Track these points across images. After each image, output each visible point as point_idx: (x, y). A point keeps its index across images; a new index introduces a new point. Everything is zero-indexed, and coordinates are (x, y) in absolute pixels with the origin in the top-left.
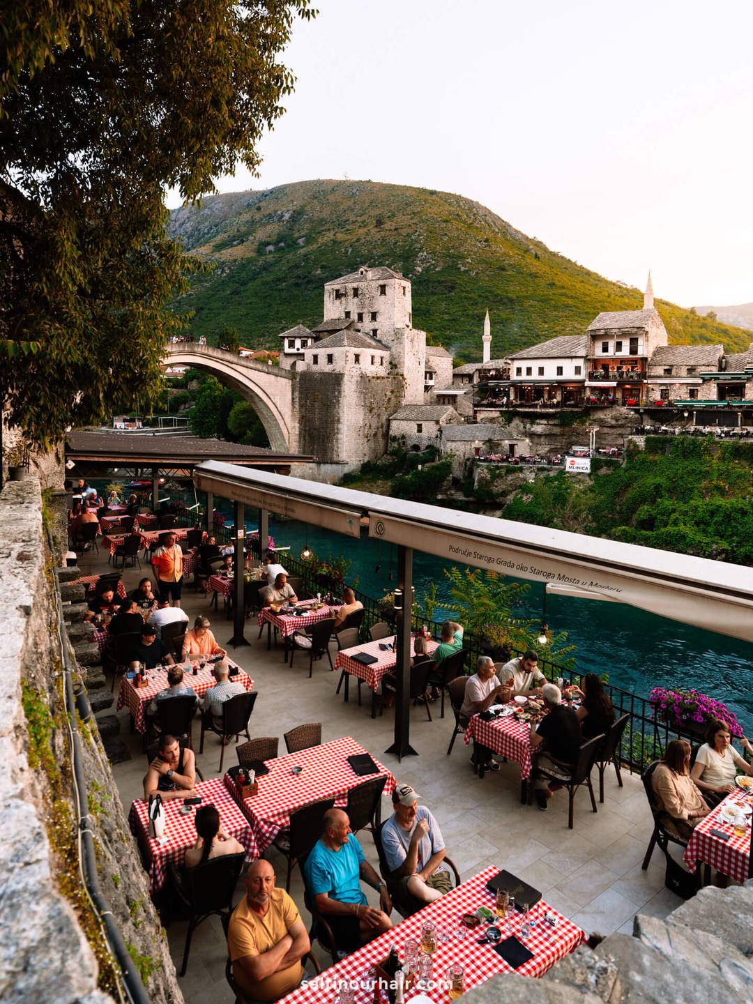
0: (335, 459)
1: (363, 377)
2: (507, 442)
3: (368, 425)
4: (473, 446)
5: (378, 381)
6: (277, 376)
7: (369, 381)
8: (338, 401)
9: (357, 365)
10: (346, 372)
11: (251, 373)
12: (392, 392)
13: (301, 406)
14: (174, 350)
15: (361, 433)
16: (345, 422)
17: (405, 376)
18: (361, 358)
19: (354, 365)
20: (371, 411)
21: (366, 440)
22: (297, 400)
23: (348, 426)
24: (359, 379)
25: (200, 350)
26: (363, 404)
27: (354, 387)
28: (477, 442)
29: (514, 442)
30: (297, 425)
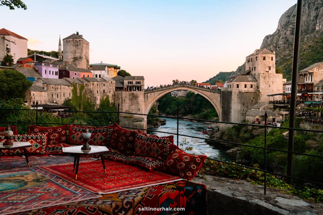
0: (231, 122)
1: (240, 92)
2: (271, 117)
3: (243, 110)
4: (255, 118)
5: (247, 94)
6: (214, 93)
7: (243, 94)
8: (231, 101)
9: (238, 88)
10: (233, 91)
11: (204, 92)
12: (253, 98)
13: (222, 103)
14: (178, 86)
15: (240, 113)
16: (233, 109)
17: (260, 92)
18: (239, 86)
19: (236, 88)
20: (244, 105)
21: (242, 115)
22: (221, 101)
23: (234, 110)
24: (238, 93)
25: (186, 86)
26: (240, 102)
27: (236, 96)
28: (257, 116)
29: (275, 117)
30: (221, 109)
